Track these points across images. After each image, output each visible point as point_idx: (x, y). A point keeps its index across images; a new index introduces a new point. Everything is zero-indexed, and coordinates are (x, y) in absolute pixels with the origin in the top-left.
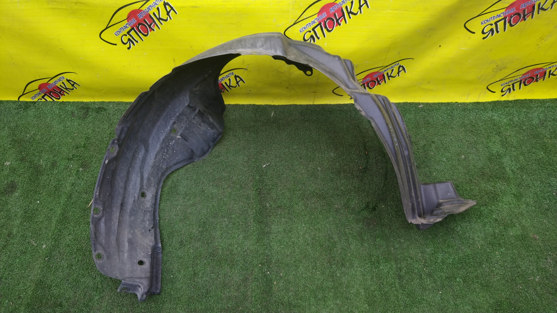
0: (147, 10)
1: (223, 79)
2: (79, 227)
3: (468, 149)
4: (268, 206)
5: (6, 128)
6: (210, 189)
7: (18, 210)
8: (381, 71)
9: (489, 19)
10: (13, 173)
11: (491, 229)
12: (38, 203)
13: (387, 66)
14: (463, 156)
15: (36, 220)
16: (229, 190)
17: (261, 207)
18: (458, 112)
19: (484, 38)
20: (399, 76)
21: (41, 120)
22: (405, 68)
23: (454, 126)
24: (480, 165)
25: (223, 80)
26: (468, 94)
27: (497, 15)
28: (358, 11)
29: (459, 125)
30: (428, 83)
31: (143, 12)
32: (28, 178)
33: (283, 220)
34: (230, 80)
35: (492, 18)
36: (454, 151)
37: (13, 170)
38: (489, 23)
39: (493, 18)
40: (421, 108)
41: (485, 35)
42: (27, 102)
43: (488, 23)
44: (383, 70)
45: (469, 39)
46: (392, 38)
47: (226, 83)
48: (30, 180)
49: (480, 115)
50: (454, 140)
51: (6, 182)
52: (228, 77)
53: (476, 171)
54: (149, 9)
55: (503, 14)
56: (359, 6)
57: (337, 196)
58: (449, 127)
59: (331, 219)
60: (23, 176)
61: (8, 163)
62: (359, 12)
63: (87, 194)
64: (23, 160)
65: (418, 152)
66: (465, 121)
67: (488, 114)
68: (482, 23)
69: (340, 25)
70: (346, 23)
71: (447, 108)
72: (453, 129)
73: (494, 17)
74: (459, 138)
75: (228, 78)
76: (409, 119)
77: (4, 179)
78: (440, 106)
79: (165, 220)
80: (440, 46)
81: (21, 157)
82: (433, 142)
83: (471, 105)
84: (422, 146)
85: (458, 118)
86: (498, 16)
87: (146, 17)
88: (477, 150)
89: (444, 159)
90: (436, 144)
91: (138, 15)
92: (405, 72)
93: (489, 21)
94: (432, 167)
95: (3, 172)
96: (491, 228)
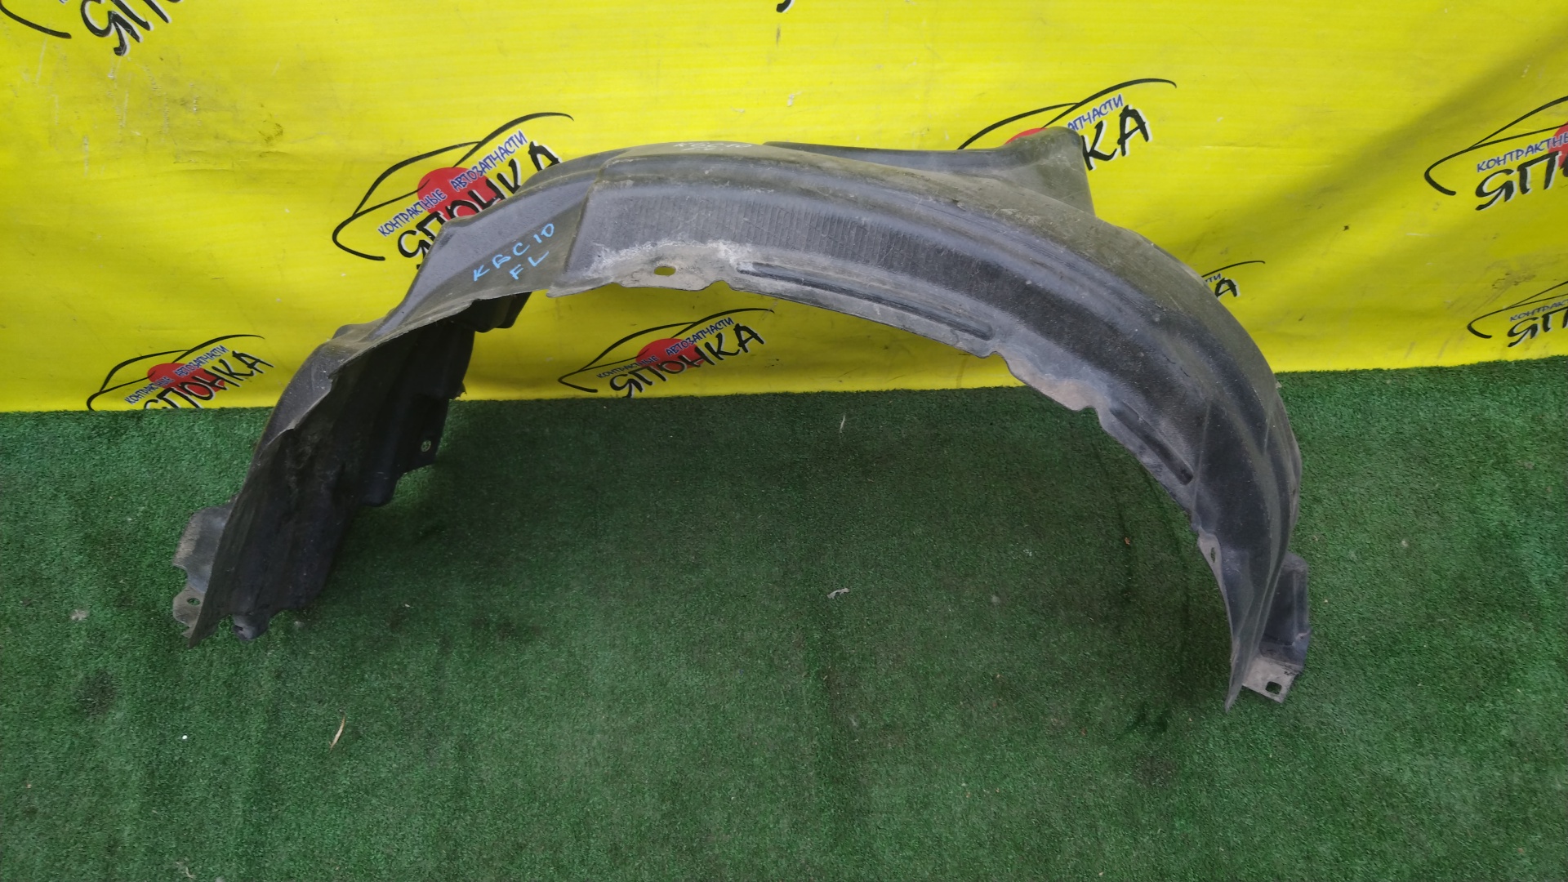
0: (480, 169)
1: (700, 334)
2: (314, 813)
3: (1417, 517)
4: (855, 724)
5: (62, 496)
6: (683, 676)
7: (129, 768)
9: (1502, 158)
10: (100, 646)
11: (1498, 774)
12: (184, 741)
14: (1403, 542)
15: (184, 797)
16: (738, 677)
17: (836, 729)
18: (1385, 401)
19: (1480, 207)
21: (161, 468)
22: (1235, 284)
23: (1375, 445)
24: (1454, 568)
25: (699, 338)
26: (1413, 344)
27: (1530, 147)
28: (1116, 150)
29: (1388, 440)
30: (1301, 320)
31: (468, 173)
32: (144, 661)
33: (903, 769)
34: (719, 337)
35: (1511, 153)
37: (98, 635)
38: (1502, 167)
39: (1514, 154)
41: (1484, 200)
42: (115, 416)
43: (1497, 168)
45: (1435, 210)
47: (708, 346)
48: (153, 666)
49: (1448, 408)
50: (1375, 490)
51: (81, 676)
52: (715, 330)
53: (1445, 586)
54: (486, 167)
55: (1546, 143)
56: (1119, 137)
57: (1053, 686)
58: (1359, 447)
59: (1041, 762)
60: (129, 655)
61: (80, 615)
62: (1119, 150)
63: (324, 704)
64: (123, 602)
66: (1405, 427)
67: (1471, 404)
68: (1480, 168)
71: (1353, 389)
72: (1371, 455)
73: (1518, 151)
75: (716, 332)
77: (76, 665)
79: (560, 779)
80: (1347, 228)
81: (119, 595)
82: (1317, 500)
83: (1422, 379)
86: (1532, 150)
87: (475, 185)
88: (1444, 519)
89: (1352, 555)
91: (452, 182)
93: (1502, 162)
94: (1319, 580)
95: (69, 642)
96: (1498, 771)
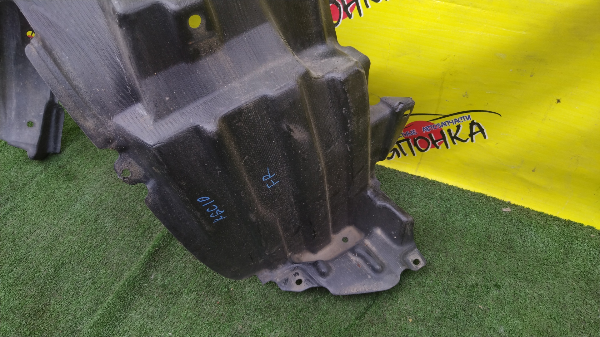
8: (436, 122)
13: (446, 116)
20: (472, 141)
36: (534, 322)
40: (505, 212)
44: (439, 122)
46: (445, 60)
65: (454, 292)
69: (350, 17)
70: (360, 14)
74: (561, 300)
76: (473, 225)
78: (548, 223)
84: (469, 283)
85: (581, 259)
90: (502, 292)
92: (485, 137)
